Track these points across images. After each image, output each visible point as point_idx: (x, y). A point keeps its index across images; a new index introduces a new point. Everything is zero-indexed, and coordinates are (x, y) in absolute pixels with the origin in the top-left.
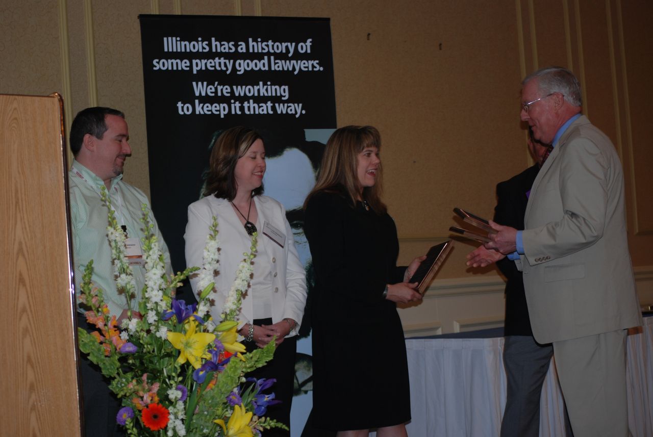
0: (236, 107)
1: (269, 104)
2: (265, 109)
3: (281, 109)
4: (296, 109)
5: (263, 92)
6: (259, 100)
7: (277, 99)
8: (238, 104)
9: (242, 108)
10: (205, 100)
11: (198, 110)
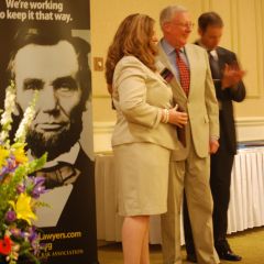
0: (31, 15)
1: (51, 14)
2: (48, 17)
3: (58, 17)
4: (67, 18)
5: (47, 7)
6: (45, 11)
7: (55, 11)
8: (32, 13)
9: (35, 16)
10: (12, 10)
11: (9, 16)
